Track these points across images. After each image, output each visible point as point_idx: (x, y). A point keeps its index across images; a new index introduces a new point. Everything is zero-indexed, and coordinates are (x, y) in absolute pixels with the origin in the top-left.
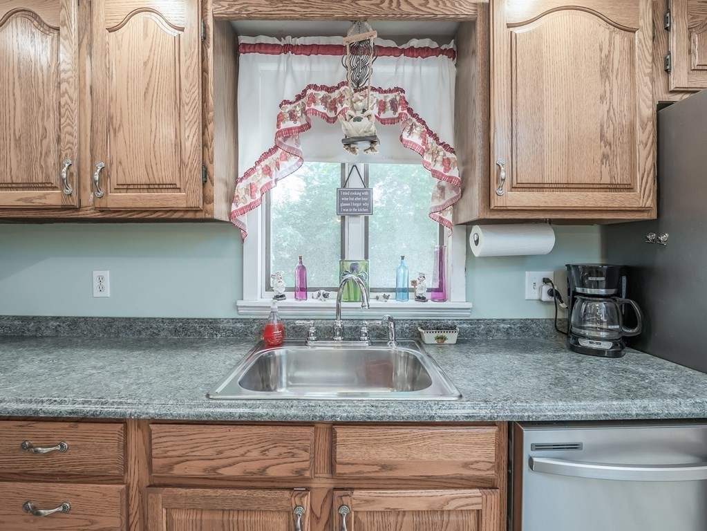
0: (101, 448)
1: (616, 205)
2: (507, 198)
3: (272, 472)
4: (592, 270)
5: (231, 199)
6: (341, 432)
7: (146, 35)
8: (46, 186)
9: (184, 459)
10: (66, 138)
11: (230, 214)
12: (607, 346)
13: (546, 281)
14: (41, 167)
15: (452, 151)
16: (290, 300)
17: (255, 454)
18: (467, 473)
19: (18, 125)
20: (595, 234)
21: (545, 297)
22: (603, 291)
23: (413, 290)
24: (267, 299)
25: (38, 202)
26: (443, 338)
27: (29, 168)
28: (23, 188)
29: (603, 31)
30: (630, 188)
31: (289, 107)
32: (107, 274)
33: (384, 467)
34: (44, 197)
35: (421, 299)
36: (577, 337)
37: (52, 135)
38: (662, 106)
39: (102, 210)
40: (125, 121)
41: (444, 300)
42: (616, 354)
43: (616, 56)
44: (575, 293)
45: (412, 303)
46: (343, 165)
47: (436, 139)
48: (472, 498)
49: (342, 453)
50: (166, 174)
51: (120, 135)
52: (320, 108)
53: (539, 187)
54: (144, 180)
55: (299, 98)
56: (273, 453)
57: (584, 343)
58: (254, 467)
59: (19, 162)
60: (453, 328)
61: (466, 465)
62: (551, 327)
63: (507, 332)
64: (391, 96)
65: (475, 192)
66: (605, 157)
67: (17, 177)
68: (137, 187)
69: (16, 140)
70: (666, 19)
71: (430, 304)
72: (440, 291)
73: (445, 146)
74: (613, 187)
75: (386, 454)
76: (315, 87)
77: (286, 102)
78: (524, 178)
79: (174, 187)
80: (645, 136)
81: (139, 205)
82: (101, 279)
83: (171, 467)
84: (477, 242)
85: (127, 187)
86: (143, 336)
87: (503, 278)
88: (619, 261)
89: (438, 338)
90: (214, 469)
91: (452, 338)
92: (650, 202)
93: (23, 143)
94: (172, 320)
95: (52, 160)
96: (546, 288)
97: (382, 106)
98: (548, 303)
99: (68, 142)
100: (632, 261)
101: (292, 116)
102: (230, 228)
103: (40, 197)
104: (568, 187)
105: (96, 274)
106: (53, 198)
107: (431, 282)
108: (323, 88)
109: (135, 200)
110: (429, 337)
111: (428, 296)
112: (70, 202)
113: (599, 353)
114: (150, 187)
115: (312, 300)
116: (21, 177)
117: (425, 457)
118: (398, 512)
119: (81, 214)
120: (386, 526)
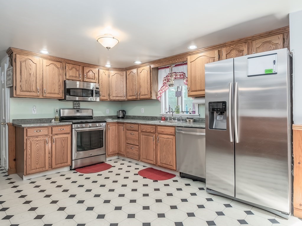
2: (190, 93)
3: (151, 131)
5: (157, 95)
7: (144, 73)
8: (134, 96)
9: (144, 129)
10: (136, 89)
11: (157, 98)
16: (168, 113)
17: (150, 129)
18: (171, 134)
23: (189, 112)
27: (132, 93)
28: (132, 96)
31: (165, 79)
32: (143, 109)
33: (162, 132)
35: (190, 113)
37: (135, 89)
39: (140, 99)
40: (142, 86)
41: (195, 114)
48: (172, 137)
50: (146, 93)
51: (141, 88)
53: (196, 91)
55: (166, 77)
58: (150, 131)
61: (171, 132)
64: (181, 73)
71: (192, 114)
72: (194, 112)
75: (163, 130)
77: (164, 78)
78: (193, 90)
79: (147, 95)
81: (143, 98)
83: (142, 130)
85: (142, 95)
89: (189, 121)
90: (146, 131)
93: (132, 90)
95: (135, 92)
97: (180, 76)
101: (165, 80)
102: (157, 101)
104: (201, 90)
105: (142, 109)
106: (135, 97)
109: (143, 97)
110: (188, 120)
111: (192, 113)
114: (145, 95)
117: (167, 131)
118: (164, 138)
119: (138, 99)
120: (162, 140)
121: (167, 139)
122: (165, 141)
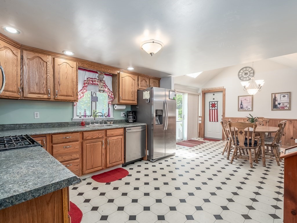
0: (76, 136)
1: (133, 103)
2: (121, 101)
3: (100, 137)
4: (130, 111)
6: (107, 131)
7: (66, 68)
8: (43, 94)
9: (88, 136)
12: (132, 122)
13: (124, 113)
14: (43, 90)
15: (112, 92)
16: (83, 118)
17: (97, 135)
18: (120, 134)
19: (37, 81)
20: (130, 107)
21: (124, 116)
22: (131, 114)
23: (105, 115)
24: (78, 118)
25: (42, 97)
26: (111, 123)
27: (40, 90)
28: (37, 94)
29: (132, 80)
30: (135, 101)
33: (112, 134)
34: (43, 96)
35: (106, 117)
36: (128, 121)
38: (138, 90)
40: (62, 83)
41: (110, 117)
42: (133, 123)
43: (133, 83)
44: (128, 115)
45: (105, 118)
46: (92, 92)
47: (110, 90)
48: (121, 137)
49: (108, 133)
50: (70, 94)
51: (61, 86)
52: (91, 82)
53: (125, 100)
54: (66, 94)
56: (100, 134)
57: (129, 122)
59: (37, 89)
60: (112, 121)
61: (120, 133)
62: (125, 121)
63: (119, 122)
65: (117, 99)
66: (132, 96)
67: (37, 92)
68: (64, 96)
69: (36, 84)
70: (138, 79)
71: (107, 118)
72: (109, 115)
73: (111, 92)
74: (133, 101)
76: (90, 78)
78: (123, 99)
79: (71, 96)
80: (136, 94)
82: (37, 114)
83: (86, 138)
84: (116, 107)
85: (62, 96)
86: (51, 126)
87: (118, 113)
88: (133, 110)
90: (92, 137)
91: (112, 122)
92: (136, 103)
93: (38, 84)
94: (57, 123)
96: (124, 115)
98: (124, 117)
99: (49, 86)
100: (134, 110)
103: (42, 96)
104: (128, 100)
107: (107, 114)
108: (91, 78)
109: (64, 98)
112: (49, 98)
113: (131, 122)
114: (67, 96)
115: (87, 118)
116: (38, 92)
117: (116, 133)
118: (113, 140)
119: (50, 100)
120: (112, 142)
121: (116, 140)
122: (115, 142)
